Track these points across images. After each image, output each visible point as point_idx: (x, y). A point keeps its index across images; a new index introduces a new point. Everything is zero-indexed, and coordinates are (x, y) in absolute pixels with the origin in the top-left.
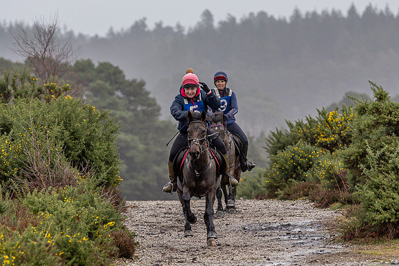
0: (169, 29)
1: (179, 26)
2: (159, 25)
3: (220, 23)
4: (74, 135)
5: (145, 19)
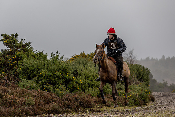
0: (154, 59)
1: (157, 59)
2: (152, 58)
3: (166, 58)
4: (139, 73)
5: (149, 57)
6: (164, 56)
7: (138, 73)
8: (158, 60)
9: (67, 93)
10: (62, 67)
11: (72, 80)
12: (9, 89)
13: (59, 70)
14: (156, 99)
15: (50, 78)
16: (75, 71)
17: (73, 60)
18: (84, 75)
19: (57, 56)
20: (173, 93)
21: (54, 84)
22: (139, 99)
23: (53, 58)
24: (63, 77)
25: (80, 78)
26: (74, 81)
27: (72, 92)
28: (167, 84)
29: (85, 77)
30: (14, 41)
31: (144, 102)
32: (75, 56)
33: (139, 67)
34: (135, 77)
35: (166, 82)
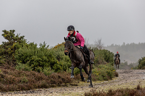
3: (126, 44)
5: (113, 44)
6: (124, 43)
7: (105, 56)
8: (120, 46)
9: (52, 72)
10: (48, 53)
11: (56, 63)
12: (9, 71)
13: (46, 56)
14: (119, 75)
15: (40, 62)
16: (59, 56)
17: (57, 48)
18: (64, 59)
19: (45, 45)
20: (132, 70)
21: (43, 66)
22: (106, 75)
23: (41, 47)
24: (49, 60)
25: (62, 61)
26: (58, 64)
27: (56, 71)
28: (128, 63)
29: (66, 60)
30: (12, 35)
31: (111, 77)
32: (58, 45)
33: (106, 51)
34: (103, 59)
35: (127, 62)
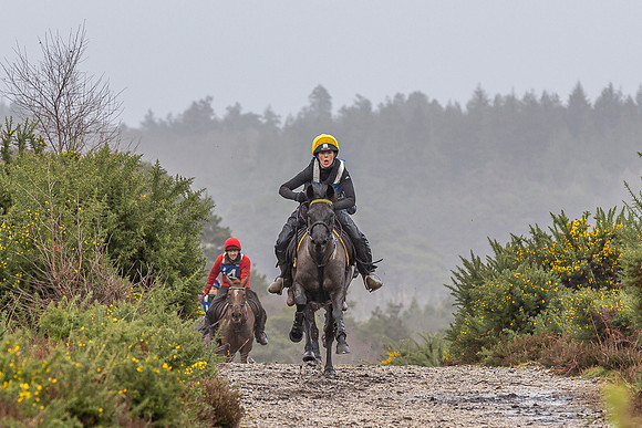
2: (234, 111)
3: (343, 110)
8: (281, 124)
14: (253, 410)
